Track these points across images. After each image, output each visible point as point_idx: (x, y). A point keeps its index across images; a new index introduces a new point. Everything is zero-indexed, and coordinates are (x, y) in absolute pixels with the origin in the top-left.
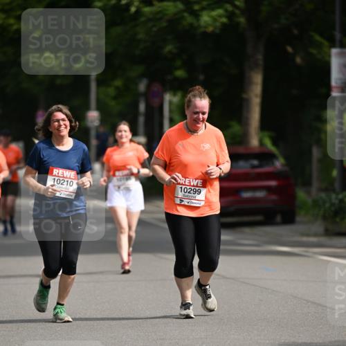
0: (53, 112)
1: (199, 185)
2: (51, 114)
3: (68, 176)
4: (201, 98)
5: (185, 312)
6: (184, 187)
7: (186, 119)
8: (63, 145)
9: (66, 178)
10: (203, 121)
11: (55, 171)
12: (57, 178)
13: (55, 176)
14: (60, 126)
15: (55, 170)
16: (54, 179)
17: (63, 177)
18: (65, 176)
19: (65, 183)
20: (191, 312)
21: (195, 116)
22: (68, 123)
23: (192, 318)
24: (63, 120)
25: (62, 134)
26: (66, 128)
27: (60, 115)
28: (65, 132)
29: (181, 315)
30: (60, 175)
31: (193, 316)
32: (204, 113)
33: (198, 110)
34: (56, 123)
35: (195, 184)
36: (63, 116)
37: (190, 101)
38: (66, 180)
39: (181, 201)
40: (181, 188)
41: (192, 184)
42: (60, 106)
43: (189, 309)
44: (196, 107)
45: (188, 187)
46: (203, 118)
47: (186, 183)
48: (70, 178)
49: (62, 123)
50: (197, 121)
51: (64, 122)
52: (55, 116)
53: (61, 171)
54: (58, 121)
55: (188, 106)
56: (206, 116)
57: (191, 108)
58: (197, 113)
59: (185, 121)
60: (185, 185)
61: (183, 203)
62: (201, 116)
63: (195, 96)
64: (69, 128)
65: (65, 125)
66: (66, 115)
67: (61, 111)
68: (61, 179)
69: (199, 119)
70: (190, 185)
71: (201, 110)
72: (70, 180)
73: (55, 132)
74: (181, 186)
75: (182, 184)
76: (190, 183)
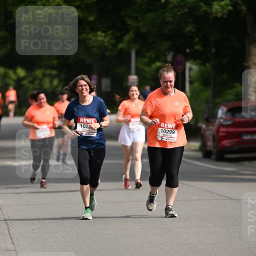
0: (78, 80)
1: (173, 128)
2: (77, 81)
4: (167, 72)
7: (161, 86)
8: (85, 101)
9: (89, 123)
11: (81, 120)
12: (83, 124)
13: (82, 123)
14: (83, 89)
15: (81, 119)
16: (81, 125)
17: (87, 123)
21: (165, 84)
22: (88, 87)
24: (85, 85)
25: (84, 95)
26: (87, 90)
27: (83, 82)
28: (86, 93)
30: (84, 122)
32: (171, 82)
33: (166, 80)
34: (80, 88)
36: (85, 83)
37: (161, 74)
39: (162, 138)
42: (83, 76)
44: (165, 78)
47: (165, 127)
48: (91, 123)
49: (84, 87)
52: (80, 83)
53: (85, 119)
54: (82, 86)
55: (161, 78)
56: (173, 83)
57: (162, 79)
58: (166, 82)
59: (161, 88)
62: (169, 83)
63: (164, 71)
64: (89, 90)
65: (86, 88)
66: (87, 82)
67: (83, 79)
69: (168, 86)
71: (168, 79)
73: (79, 93)
74: (161, 128)
75: (163, 127)
76: (168, 126)
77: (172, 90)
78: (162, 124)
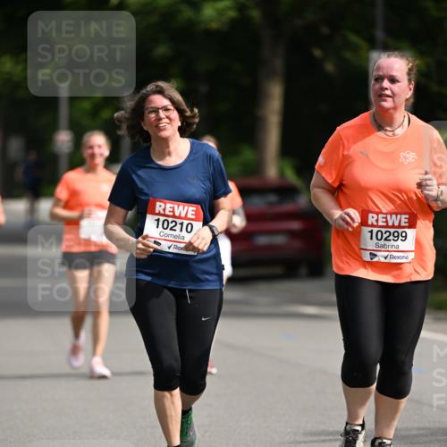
1: (403, 224)
3: (183, 215)
6: (375, 230)
9: (179, 217)
11: (159, 206)
12: (162, 219)
13: (159, 214)
14: (160, 119)
15: (158, 204)
16: (158, 220)
17: (174, 216)
18: (177, 214)
19: (178, 227)
22: (175, 115)
24: (166, 109)
25: (164, 134)
26: (171, 123)
27: (159, 101)
30: (167, 213)
34: (153, 115)
35: (396, 224)
36: (166, 102)
38: (179, 221)
39: (373, 255)
40: (371, 232)
41: (390, 224)
42: (161, 84)
45: (384, 230)
47: (380, 223)
48: (186, 218)
49: (162, 114)
51: (167, 114)
52: (151, 102)
53: (168, 205)
54: (156, 110)
60: (377, 226)
61: (375, 259)
66: (171, 100)
67: (161, 92)
68: (170, 220)
70: (387, 226)
72: (186, 222)
73: (152, 132)
74: (370, 229)
75: (372, 226)
76: (387, 222)
78: (370, 215)
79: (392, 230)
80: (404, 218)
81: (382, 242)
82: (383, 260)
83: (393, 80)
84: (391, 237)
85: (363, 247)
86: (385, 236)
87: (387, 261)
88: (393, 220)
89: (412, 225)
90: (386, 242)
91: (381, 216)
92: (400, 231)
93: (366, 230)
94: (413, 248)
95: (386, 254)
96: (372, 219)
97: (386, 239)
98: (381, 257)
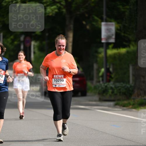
4: (62, 39)
5: (59, 138)
6: (56, 79)
10: (63, 49)
20: (62, 138)
21: (59, 47)
23: (62, 141)
29: (57, 139)
31: (62, 140)
33: (60, 44)
35: (61, 77)
37: (57, 41)
39: (56, 86)
40: (55, 80)
41: (59, 77)
43: (61, 137)
45: (58, 79)
46: (63, 48)
47: (57, 77)
50: (60, 49)
55: (57, 43)
56: (64, 47)
58: (60, 46)
60: (56, 78)
61: (56, 87)
62: (62, 47)
69: (61, 49)
70: (58, 78)
71: (62, 44)
74: (54, 79)
75: (55, 78)
76: (58, 77)
77: (63, 52)
78: (54, 75)
79: (60, 79)
80: (63, 76)
81: (57, 82)
82: (58, 87)
83: (63, 46)
84: (60, 81)
85: (53, 84)
86: (58, 80)
87: (59, 87)
88: (60, 76)
89: (65, 77)
90: (59, 82)
91: (57, 76)
92: (62, 79)
93: (53, 79)
94: (65, 83)
95: (59, 85)
96: (55, 76)
97: (58, 81)
98: (57, 86)
